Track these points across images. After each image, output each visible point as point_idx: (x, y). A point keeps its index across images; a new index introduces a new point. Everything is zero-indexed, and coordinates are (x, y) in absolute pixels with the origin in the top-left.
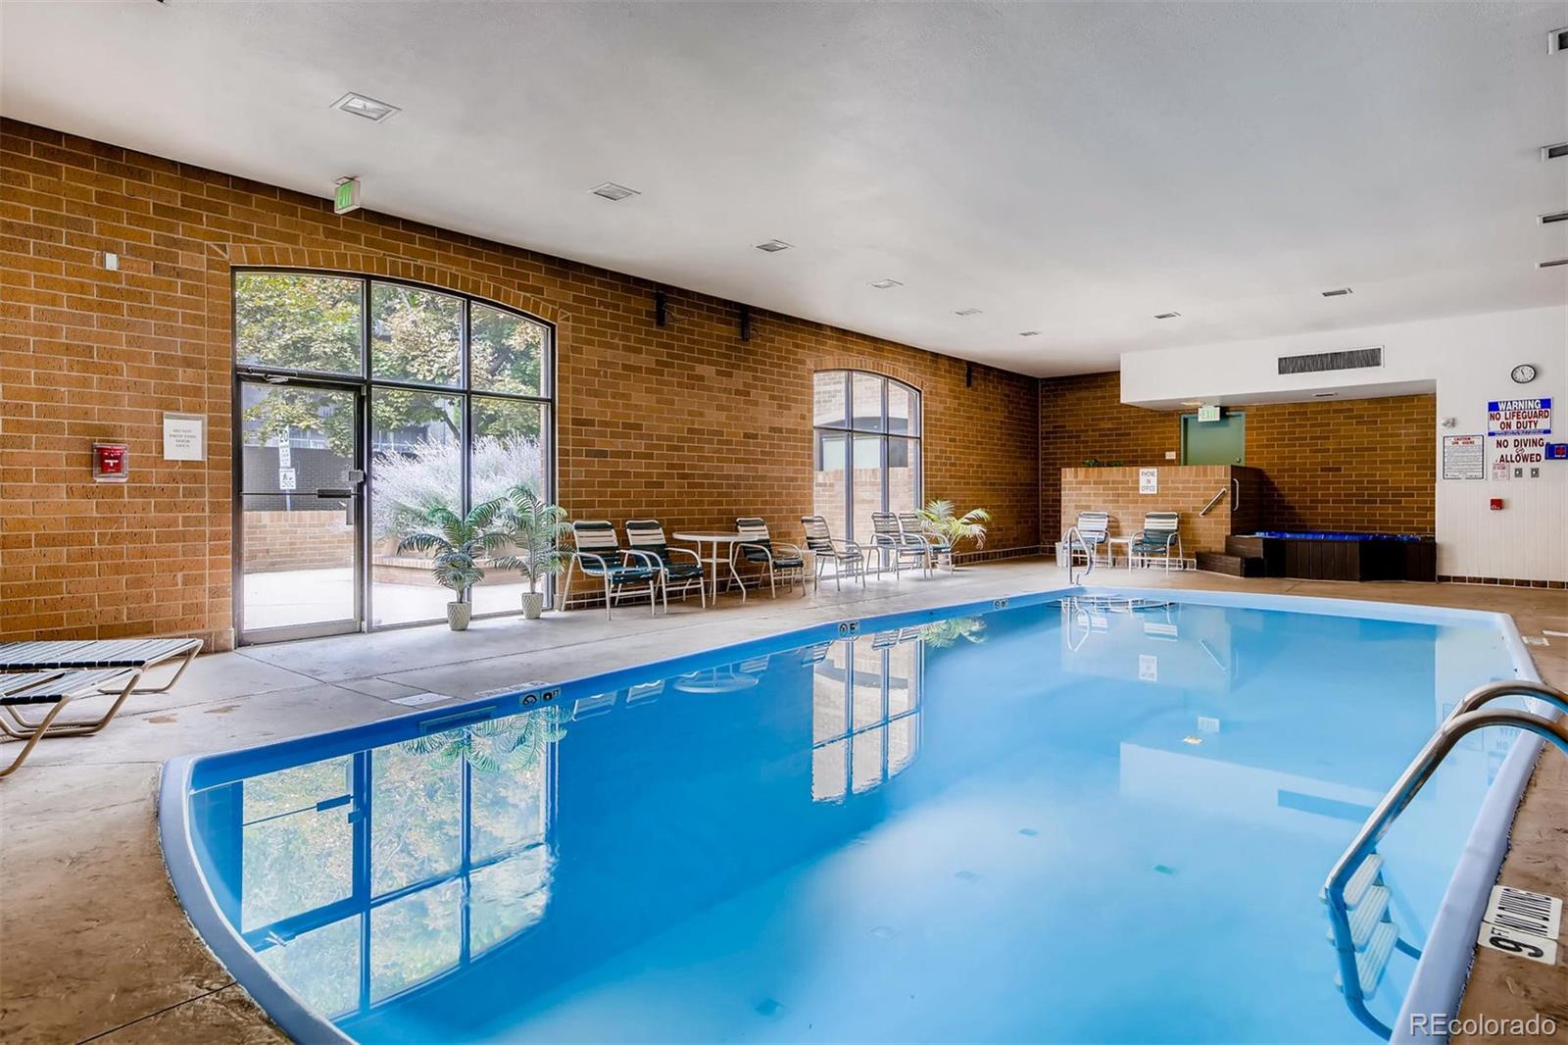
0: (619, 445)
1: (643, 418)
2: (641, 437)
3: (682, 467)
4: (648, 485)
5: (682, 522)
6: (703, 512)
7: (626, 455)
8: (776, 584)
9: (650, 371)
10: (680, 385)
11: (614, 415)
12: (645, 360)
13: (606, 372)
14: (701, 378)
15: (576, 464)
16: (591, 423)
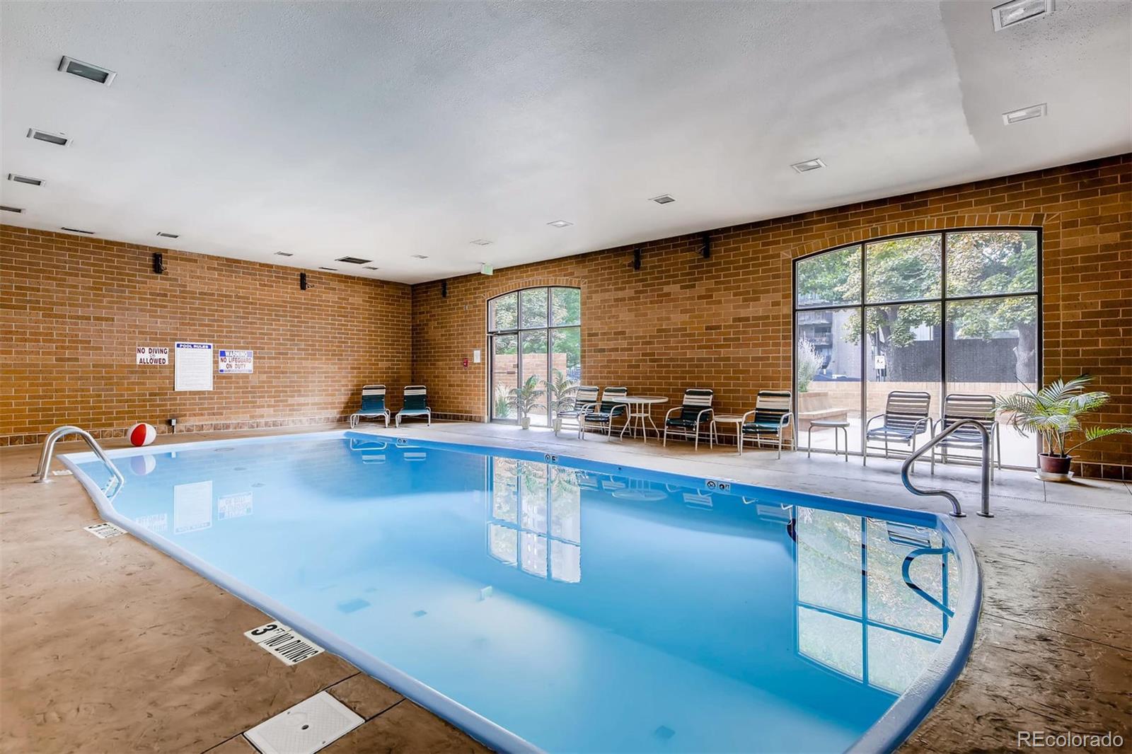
0: (612, 344)
1: (626, 327)
2: (625, 338)
3: (653, 354)
4: (630, 366)
5: (653, 390)
6: (670, 384)
7: (617, 350)
8: (667, 438)
9: (630, 299)
10: (651, 302)
11: (609, 328)
12: (629, 293)
13: (605, 306)
14: (668, 294)
15: (589, 357)
16: (596, 335)
